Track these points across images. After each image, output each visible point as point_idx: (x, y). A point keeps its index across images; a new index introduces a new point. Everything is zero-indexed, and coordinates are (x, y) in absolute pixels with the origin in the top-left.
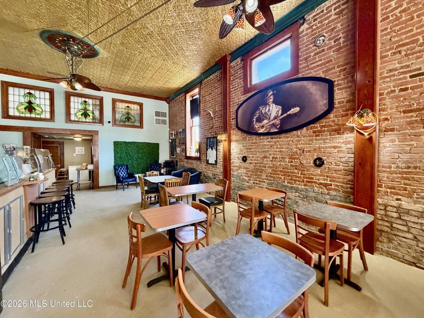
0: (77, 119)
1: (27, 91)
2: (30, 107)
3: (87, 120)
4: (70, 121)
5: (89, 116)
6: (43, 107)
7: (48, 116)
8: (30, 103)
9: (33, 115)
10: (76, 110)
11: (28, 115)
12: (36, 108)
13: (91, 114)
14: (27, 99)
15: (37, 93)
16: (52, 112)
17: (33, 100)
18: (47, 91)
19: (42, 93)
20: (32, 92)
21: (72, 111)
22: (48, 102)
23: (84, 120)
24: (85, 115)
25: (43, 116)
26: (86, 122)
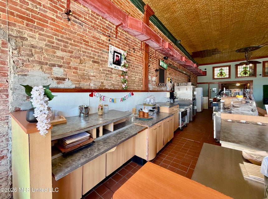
0: (241, 76)
1: (220, 68)
2: (221, 74)
3: (246, 76)
4: (238, 77)
5: (248, 73)
6: (226, 73)
7: (228, 76)
8: (221, 72)
9: (222, 77)
10: (240, 72)
11: (220, 77)
12: (223, 74)
13: (248, 72)
14: (220, 71)
15: (224, 68)
16: (230, 74)
17: (222, 71)
18: (228, 66)
19: (226, 68)
20: (222, 68)
21: (239, 73)
22: (228, 71)
23: (244, 76)
24: (245, 73)
25: (226, 77)
26: (245, 77)
